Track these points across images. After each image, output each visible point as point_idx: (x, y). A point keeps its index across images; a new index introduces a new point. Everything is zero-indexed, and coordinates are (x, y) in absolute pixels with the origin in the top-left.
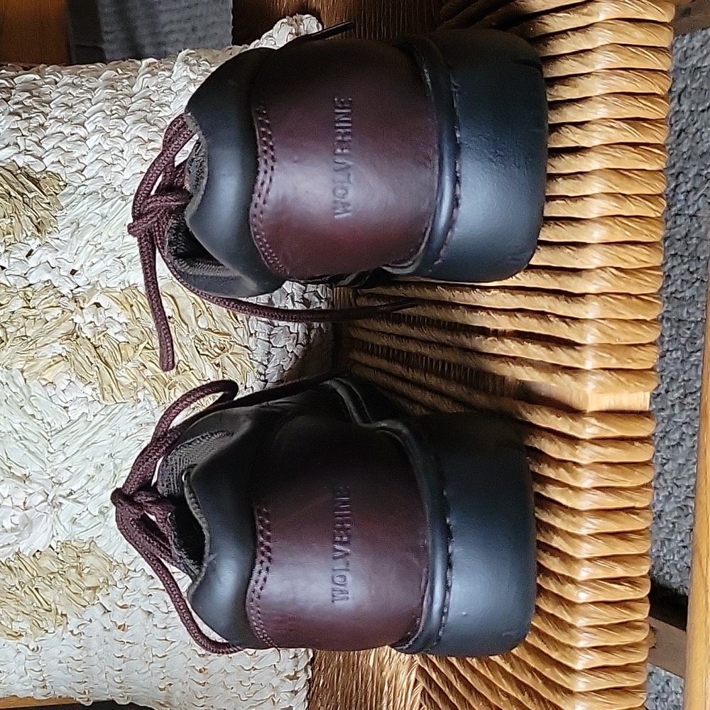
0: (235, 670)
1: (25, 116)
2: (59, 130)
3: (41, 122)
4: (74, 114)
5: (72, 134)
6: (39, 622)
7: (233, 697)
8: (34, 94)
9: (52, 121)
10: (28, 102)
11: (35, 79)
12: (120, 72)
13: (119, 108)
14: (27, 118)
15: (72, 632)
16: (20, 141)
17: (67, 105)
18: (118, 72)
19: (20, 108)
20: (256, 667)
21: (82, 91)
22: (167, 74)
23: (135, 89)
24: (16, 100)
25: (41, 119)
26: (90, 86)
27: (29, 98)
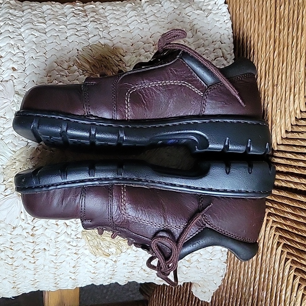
0: (203, 260)
1: (99, 22)
2: (116, 28)
3: (106, 25)
4: (121, 22)
5: (123, 30)
6: (120, 247)
7: (201, 272)
8: (97, 13)
9: (112, 25)
10: (96, 17)
11: (93, 7)
12: (134, 4)
13: (143, 19)
14: (99, 24)
15: (134, 250)
16: (100, 33)
17: (115, 18)
18: (132, 4)
19: (95, 19)
20: (212, 259)
21: (120, 12)
22: (160, 5)
23: (146, 12)
24: (91, 16)
25: (105, 24)
26: (123, 10)
27: (96, 15)
